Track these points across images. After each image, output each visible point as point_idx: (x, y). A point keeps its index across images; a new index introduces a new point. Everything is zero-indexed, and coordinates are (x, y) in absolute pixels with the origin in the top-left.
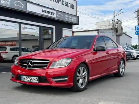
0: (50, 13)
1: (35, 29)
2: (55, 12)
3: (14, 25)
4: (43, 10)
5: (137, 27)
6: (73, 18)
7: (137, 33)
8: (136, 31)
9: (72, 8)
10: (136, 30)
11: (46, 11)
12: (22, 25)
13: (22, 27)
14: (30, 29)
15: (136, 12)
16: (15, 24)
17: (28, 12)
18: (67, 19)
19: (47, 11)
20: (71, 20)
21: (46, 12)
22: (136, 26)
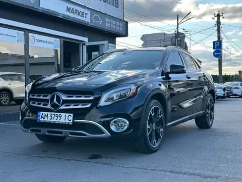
0: (79, 13)
1: (52, 43)
2: (88, 12)
3: (16, 35)
4: (67, 7)
5: (217, 44)
6: (118, 23)
7: (216, 54)
8: (214, 50)
9: (116, 6)
10: (214, 48)
11: (73, 9)
12: (30, 34)
13: (30, 38)
14: (44, 42)
15: (215, 16)
16: (18, 33)
17: (42, 10)
18: (108, 25)
19: (75, 10)
20: (114, 27)
21: (72, 12)
22: (214, 42)
